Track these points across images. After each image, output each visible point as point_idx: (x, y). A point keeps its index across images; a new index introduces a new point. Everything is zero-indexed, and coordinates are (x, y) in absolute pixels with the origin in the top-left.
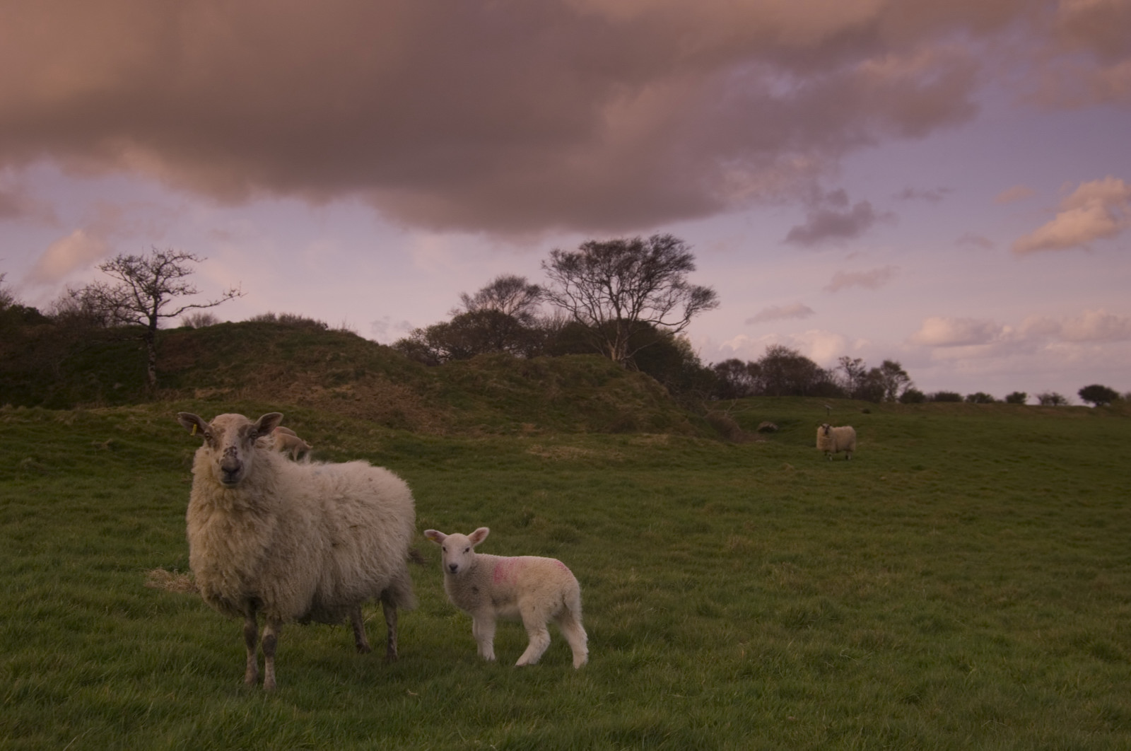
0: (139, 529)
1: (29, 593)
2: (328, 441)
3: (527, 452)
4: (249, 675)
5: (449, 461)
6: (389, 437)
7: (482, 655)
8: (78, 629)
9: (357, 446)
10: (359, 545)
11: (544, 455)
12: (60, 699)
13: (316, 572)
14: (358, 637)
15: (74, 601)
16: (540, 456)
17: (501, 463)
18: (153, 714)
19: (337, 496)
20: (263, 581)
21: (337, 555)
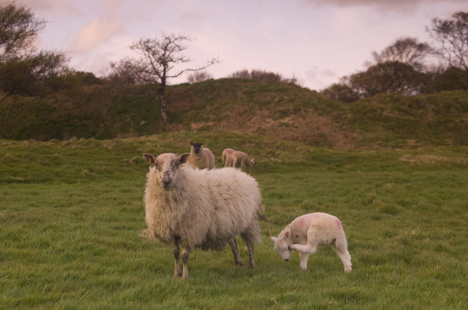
1: (76, 239)
2: (270, 155)
3: (400, 159)
4: (176, 273)
5: (347, 166)
6: (309, 152)
9: (288, 158)
10: (229, 208)
11: (412, 161)
13: (207, 223)
14: (236, 258)
15: (99, 242)
16: (409, 162)
17: (383, 167)
18: (124, 285)
19: (217, 184)
20: (181, 229)
21: (218, 213)
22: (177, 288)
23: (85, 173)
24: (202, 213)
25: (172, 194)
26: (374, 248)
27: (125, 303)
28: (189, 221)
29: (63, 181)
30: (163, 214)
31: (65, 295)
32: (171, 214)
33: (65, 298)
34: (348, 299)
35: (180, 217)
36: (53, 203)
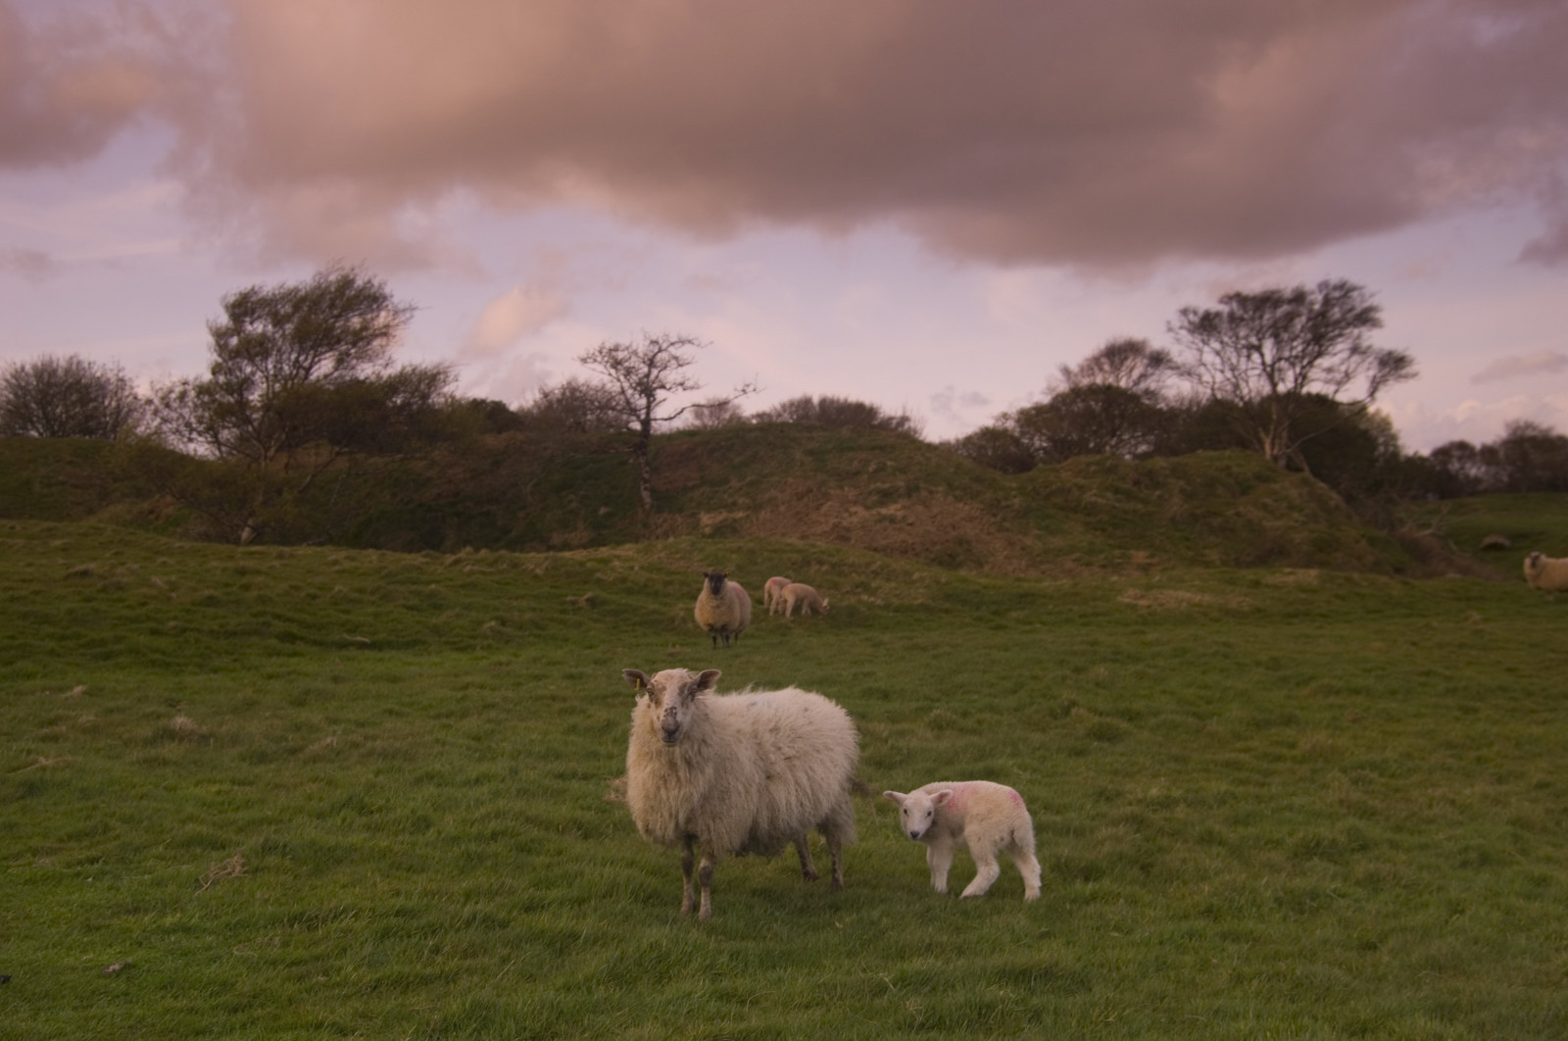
0: (607, 725)
1: (483, 810)
2: (859, 590)
3: (1120, 599)
4: (685, 903)
5: (1014, 614)
6: (938, 582)
7: (934, 885)
8: (529, 851)
9: (897, 596)
10: (793, 776)
11: (1143, 602)
13: (752, 807)
14: (804, 865)
15: (528, 820)
16: (1136, 605)
17: (1083, 616)
18: (585, 942)
19: (771, 726)
20: (700, 822)
21: (772, 787)
22: (691, 952)
23: (491, 628)
24: (740, 787)
25: (681, 752)
26: (1079, 833)
27: (589, 990)
28: (715, 806)
29: (446, 643)
30: (663, 791)
31: (470, 965)
32: (679, 792)
33: (470, 971)
34: (1035, 980)
35: (696, 798)
36: (431, 706)
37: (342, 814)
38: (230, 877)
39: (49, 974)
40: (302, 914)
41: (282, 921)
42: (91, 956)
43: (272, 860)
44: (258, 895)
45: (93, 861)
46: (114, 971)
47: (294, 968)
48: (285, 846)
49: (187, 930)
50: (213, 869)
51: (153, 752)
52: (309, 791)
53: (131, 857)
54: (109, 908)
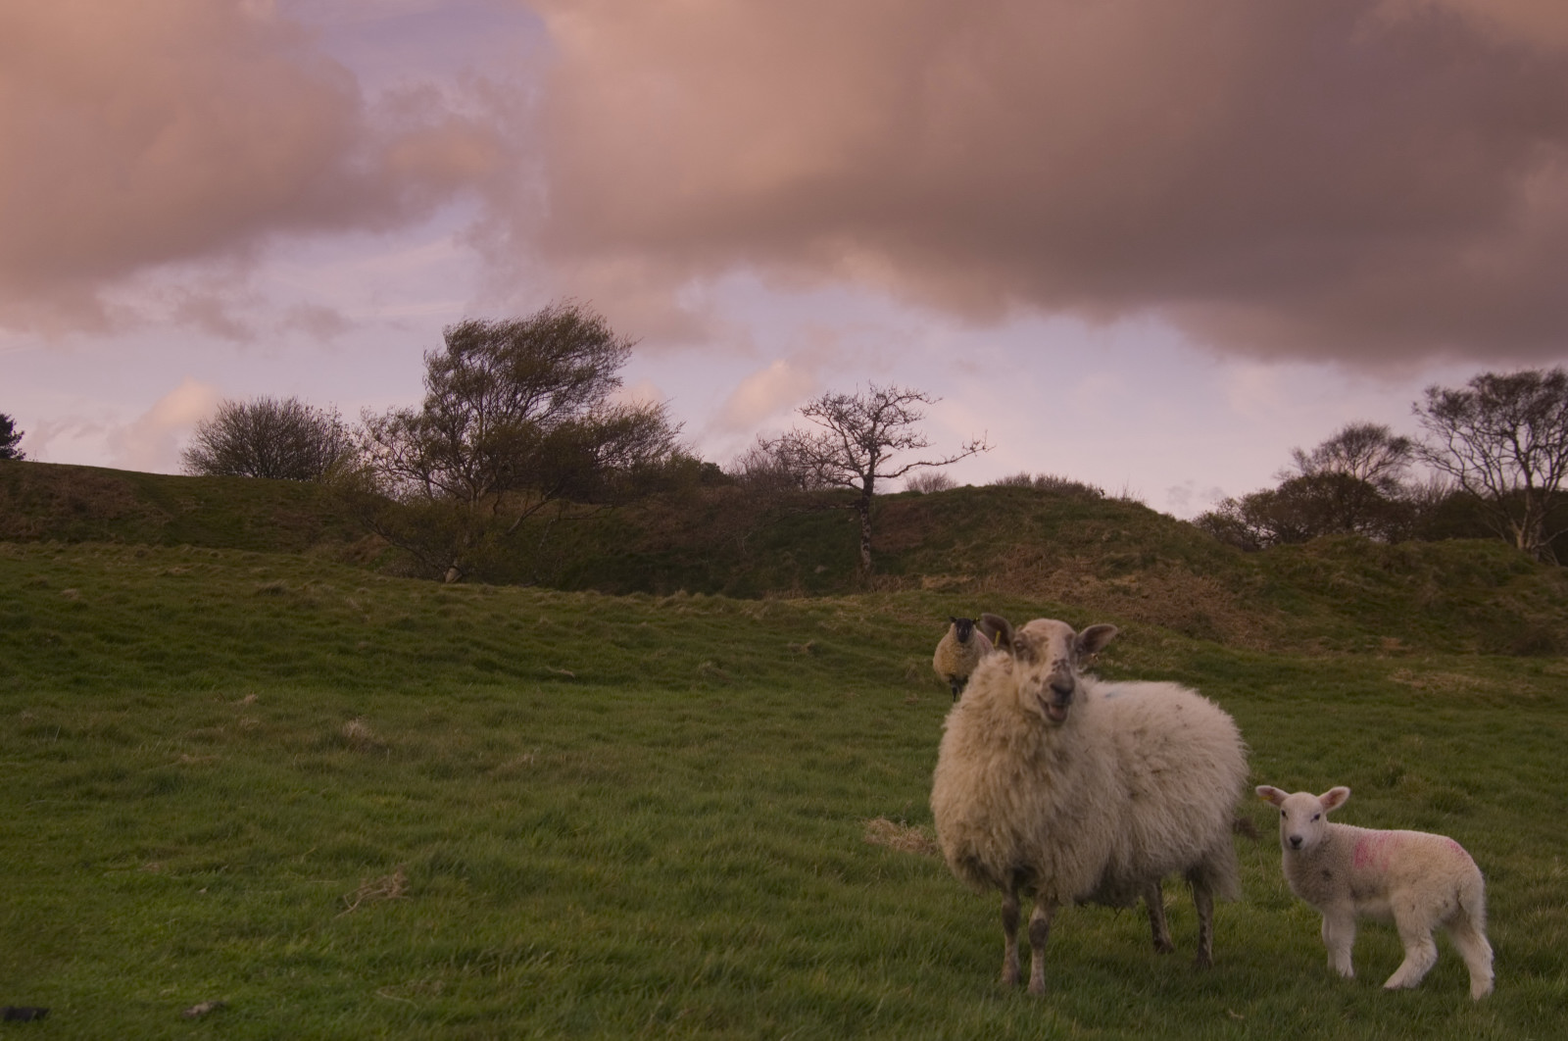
0: (853, 763)
1: (716, 841)
3: (1390, 678)
4: (1007, 972)
5: (1275, 688)
6: (1189, 651)
7: (1334, 968)
8: (779, 893)
9: (1145, 662)
10: (1166, 797)
11: (1415, 684)
12: (764, 984)
13: (1111, 835)
14: (1156, 930)
15: (774, 855)
16: (1409, 686)
17: (1352, 694)
18: (883, 1014)
19: (1133, 728)
21: (1137, 810)
23: (707, 670)
24: (1100, 806)
29: (657, 682)
36: (643, 734)
37: (536, 835)
38: (385, 899)
39: (107, 1011)
40: (476, 952)
41: (448, 960)
42: (174, 989)
43: (442, 881)
44: (418, 924)
45: (208, 868)
46: (199, 1012)
47: (457, 1027)
48: (461, 865)
49: (315, 963)
50: (363, 886)
51: (317, 758)
52: (497, 808)
53: (263, 867)
54: (219, 926)
